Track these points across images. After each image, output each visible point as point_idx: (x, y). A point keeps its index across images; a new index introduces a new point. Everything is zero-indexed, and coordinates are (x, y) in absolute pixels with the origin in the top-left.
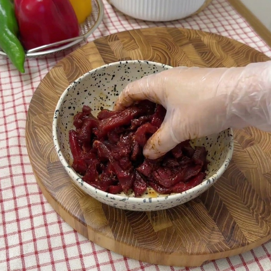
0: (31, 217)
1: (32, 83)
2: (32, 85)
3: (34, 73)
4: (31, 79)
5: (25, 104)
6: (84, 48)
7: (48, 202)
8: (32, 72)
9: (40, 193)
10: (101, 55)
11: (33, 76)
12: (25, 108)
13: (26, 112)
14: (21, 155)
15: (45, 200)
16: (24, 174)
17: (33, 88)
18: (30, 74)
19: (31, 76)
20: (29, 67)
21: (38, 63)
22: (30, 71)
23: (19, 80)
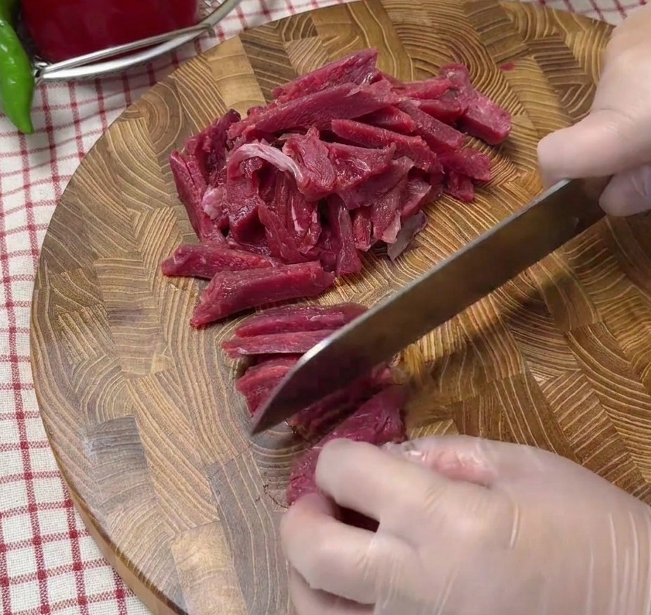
0: (42, 575)
1: (53, 161)
2: (54, 168)
3: (60, 127)
4: (52, 147)
5: (31, 228)
6: (211, 59)
7: (88, 532)
8: (54, 123)
9: (68, 504)
10: (261, 83)
11: (60, 136)
12: (33, 240)
13: (34, 252)
14: (17, 387)
15: (80, 526)
16: (24, 445)
17: (55, 179)
18: (50, 129)
19: (51, 138)
20: (46, 108)
21: (72, 94)
22: (48, 119)
23: (18, 149)
